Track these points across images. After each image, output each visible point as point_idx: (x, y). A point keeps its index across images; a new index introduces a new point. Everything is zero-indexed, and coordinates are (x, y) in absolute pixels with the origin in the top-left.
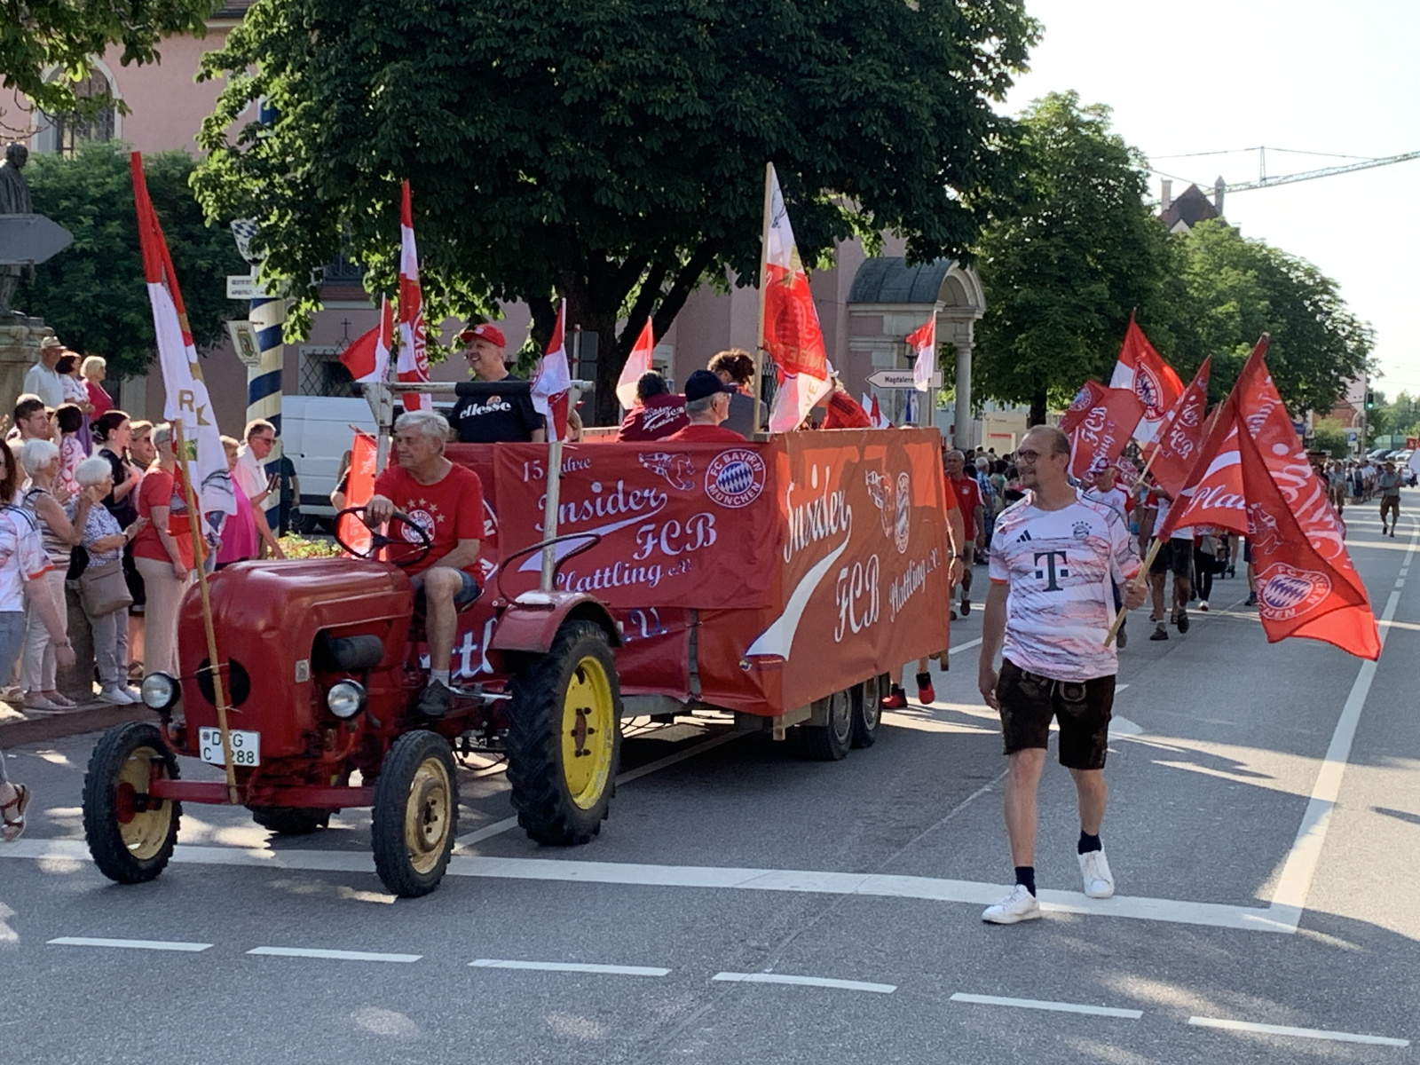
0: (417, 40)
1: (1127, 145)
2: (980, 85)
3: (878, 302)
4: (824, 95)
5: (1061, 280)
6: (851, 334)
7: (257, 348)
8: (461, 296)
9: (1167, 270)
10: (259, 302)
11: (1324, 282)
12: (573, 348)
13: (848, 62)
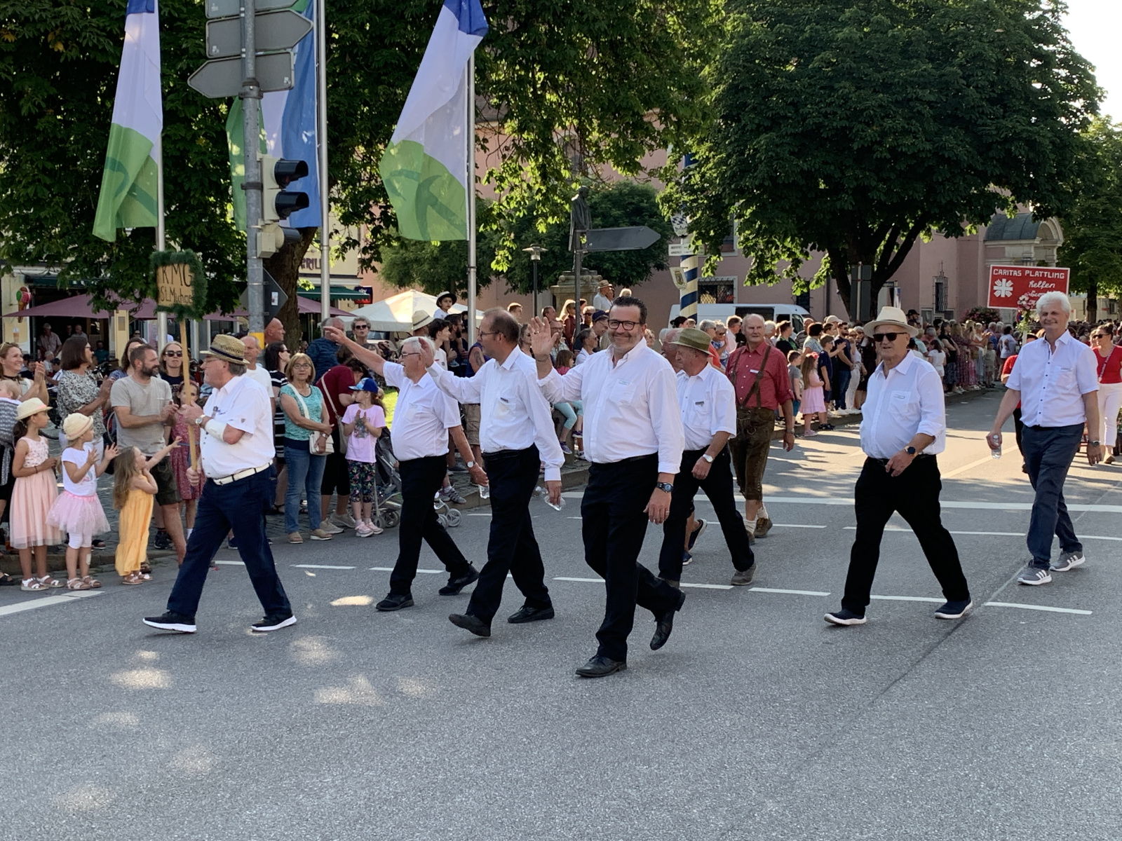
0: (776, 122)
2: (1074, 126)
3: (1002, 239)
4: (991, 136)
5: (1104, 222)
6: (986, 257)
7: (685, 279)
8: (789, 249)
10: (685, 257)
12: (858, 274)
13: (1004, 117)
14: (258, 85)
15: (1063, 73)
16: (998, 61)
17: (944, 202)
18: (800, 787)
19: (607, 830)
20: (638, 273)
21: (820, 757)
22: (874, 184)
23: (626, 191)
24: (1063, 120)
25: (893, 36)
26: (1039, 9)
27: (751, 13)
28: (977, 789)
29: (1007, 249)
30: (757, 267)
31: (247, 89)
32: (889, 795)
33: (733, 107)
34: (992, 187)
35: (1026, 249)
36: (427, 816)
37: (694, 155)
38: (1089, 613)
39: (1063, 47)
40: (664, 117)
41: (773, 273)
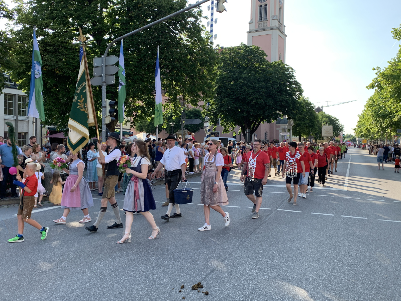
0: (229, 95)
1: (311, 103)
2: (297, 98)
3: (280, 124)
4: (278, 100)
5: (303, 120)
6: (276, 128)
7: (207, 131)
8: (232, 125)
9: (317, 119)
10: (207, 126)
11: (337, 119)
12: (247, 131)
13: (281, 96)
14: (106, 83)
15: (294, 86)
16: (280, 83)
17: (267, 115)
18: (234, 256)
19: (187, 267)
20: (197, 130)
21: (239, 248)
22: (251, 110)
23: (194, 110)
24: (294, 97)
25: (256, 76)
26: (289, 71)
27: (224, 70)
28: (276, 256)
29: (281, 126)
30: (225, 129)
31: (103, 84)
32: (255, 258)
33: (219, 91)
34: (278, 112)
35: (285, 126)
36: (142, 264)
37: (210, 103)
38: (301, 212)
39: (294, 80)
40: (203, 93)
41: (228, 130)
